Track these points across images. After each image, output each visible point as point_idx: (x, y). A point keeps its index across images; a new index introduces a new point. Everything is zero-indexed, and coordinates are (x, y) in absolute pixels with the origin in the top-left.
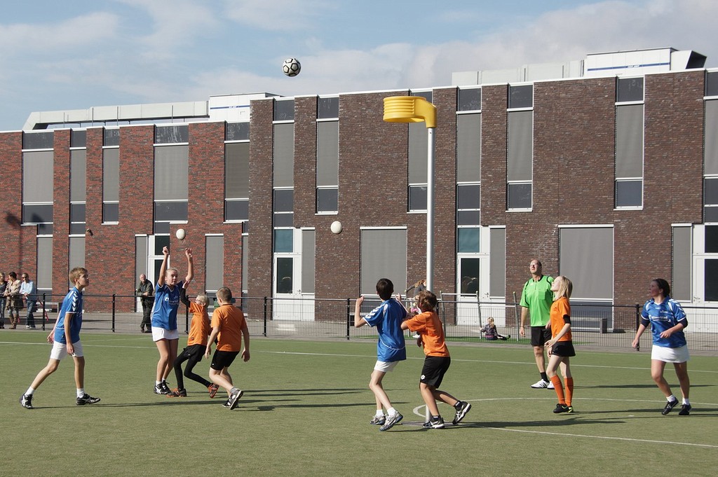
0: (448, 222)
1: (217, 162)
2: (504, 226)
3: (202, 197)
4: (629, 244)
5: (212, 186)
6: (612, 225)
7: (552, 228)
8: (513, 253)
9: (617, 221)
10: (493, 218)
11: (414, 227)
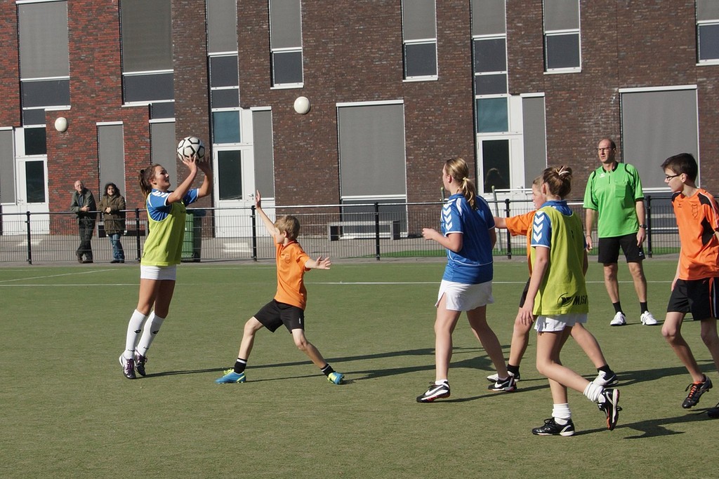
0: (462, 92)
1: (109, 22)
3: (88, 71)
5: (104, 56)
6: (695, 86)
7: (610, 93)
8: (556, 130)
9: (701, 80)
10: (526, 84)
11: (415, 100)
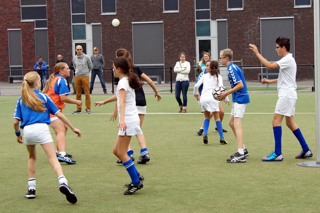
0: (189, 18)
2: (226, 20)
3: (3, 5)
4: (303, 28)
6: (293, 17)
7: (256, 20)
8: (232, 36)
9: (296, 14)
10: (219, 15)
11: (168, 21)
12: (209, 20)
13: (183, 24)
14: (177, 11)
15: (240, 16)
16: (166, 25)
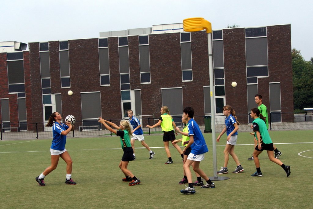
0: (117, 89)
2: (140, 90)
4: (188, 94)
5: (3, 79)
6: (182, 88)
7: (159, 89)
8: (144, 100)
9: (183, 86)
10: (135, 87)
11: (104, 91)
12: (129, 90)
13: (113, 93)
14: (109, 85)
15: (149, 87)
16: (102, 93)
